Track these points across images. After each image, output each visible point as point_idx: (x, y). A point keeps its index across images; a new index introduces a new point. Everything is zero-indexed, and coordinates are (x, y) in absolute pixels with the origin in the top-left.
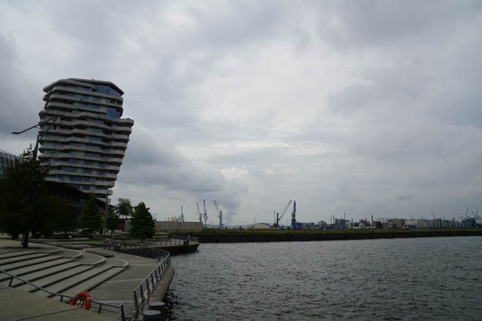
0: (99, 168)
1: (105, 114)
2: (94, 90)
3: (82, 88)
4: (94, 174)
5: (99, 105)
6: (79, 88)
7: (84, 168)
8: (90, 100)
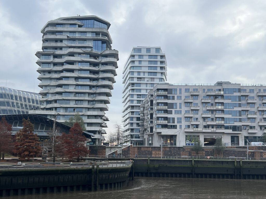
0: (90, 99)
1: (91, 47)
2: (80, 26)
3: (69, 26)
4: (86, 105)
5: (85, 40)
6: (66, 26)
7: (76, 100)
8: (77, 36)
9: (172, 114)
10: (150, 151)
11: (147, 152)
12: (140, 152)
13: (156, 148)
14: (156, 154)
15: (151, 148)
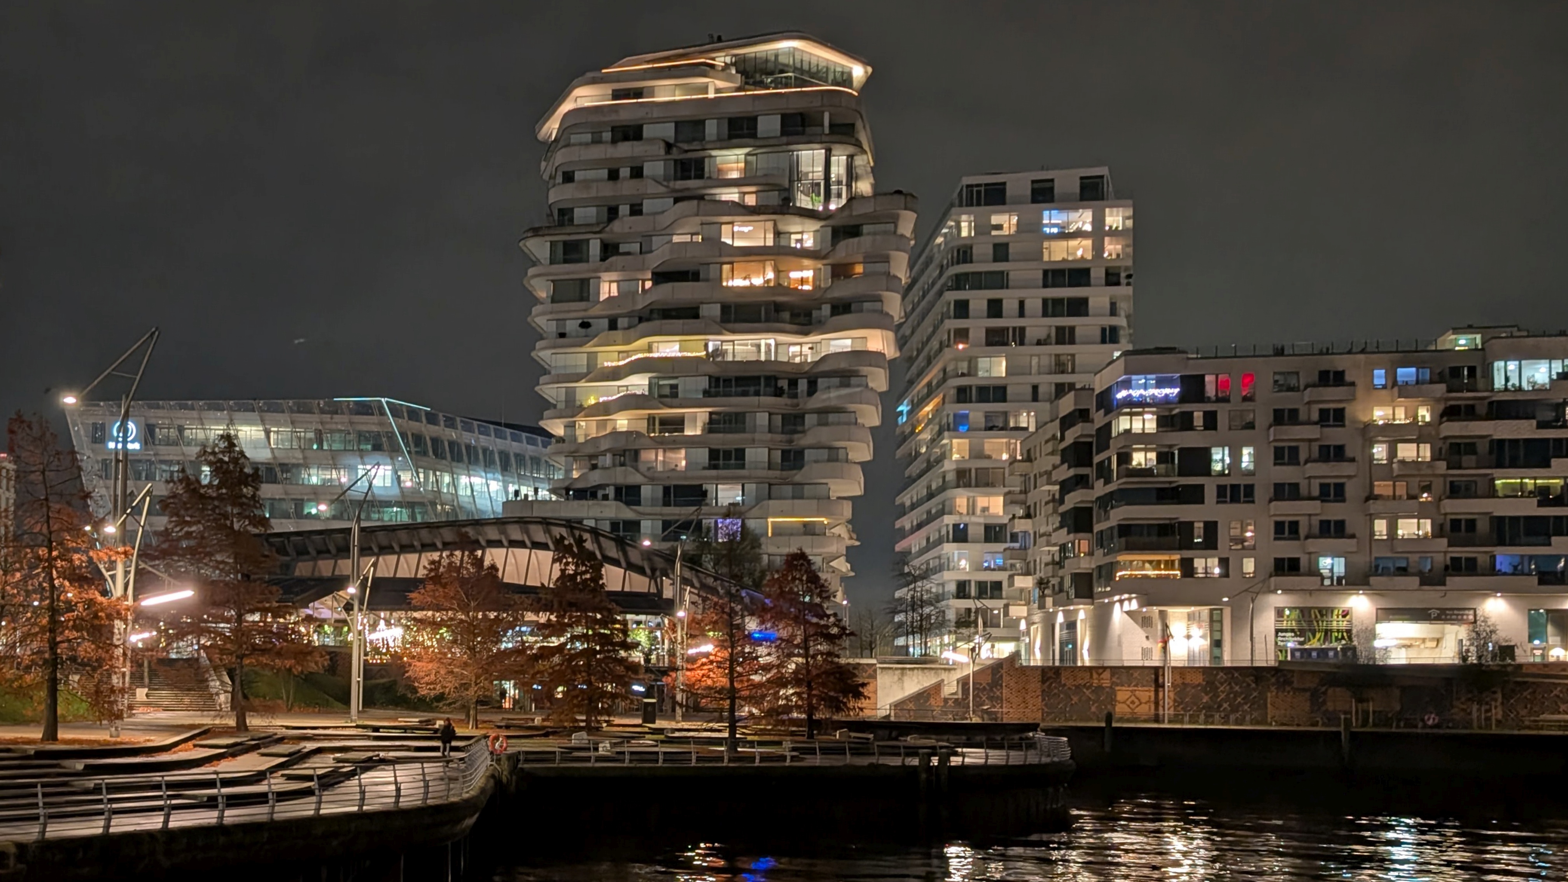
1: (781, 190)
8: (712, 137)
9: (1203, 502)
10: (1103, 688)
11: (1087, 692)
12: (1056, 691)
13: (1136, 675)
14: (1137, 703)
15: (1112, 675)
